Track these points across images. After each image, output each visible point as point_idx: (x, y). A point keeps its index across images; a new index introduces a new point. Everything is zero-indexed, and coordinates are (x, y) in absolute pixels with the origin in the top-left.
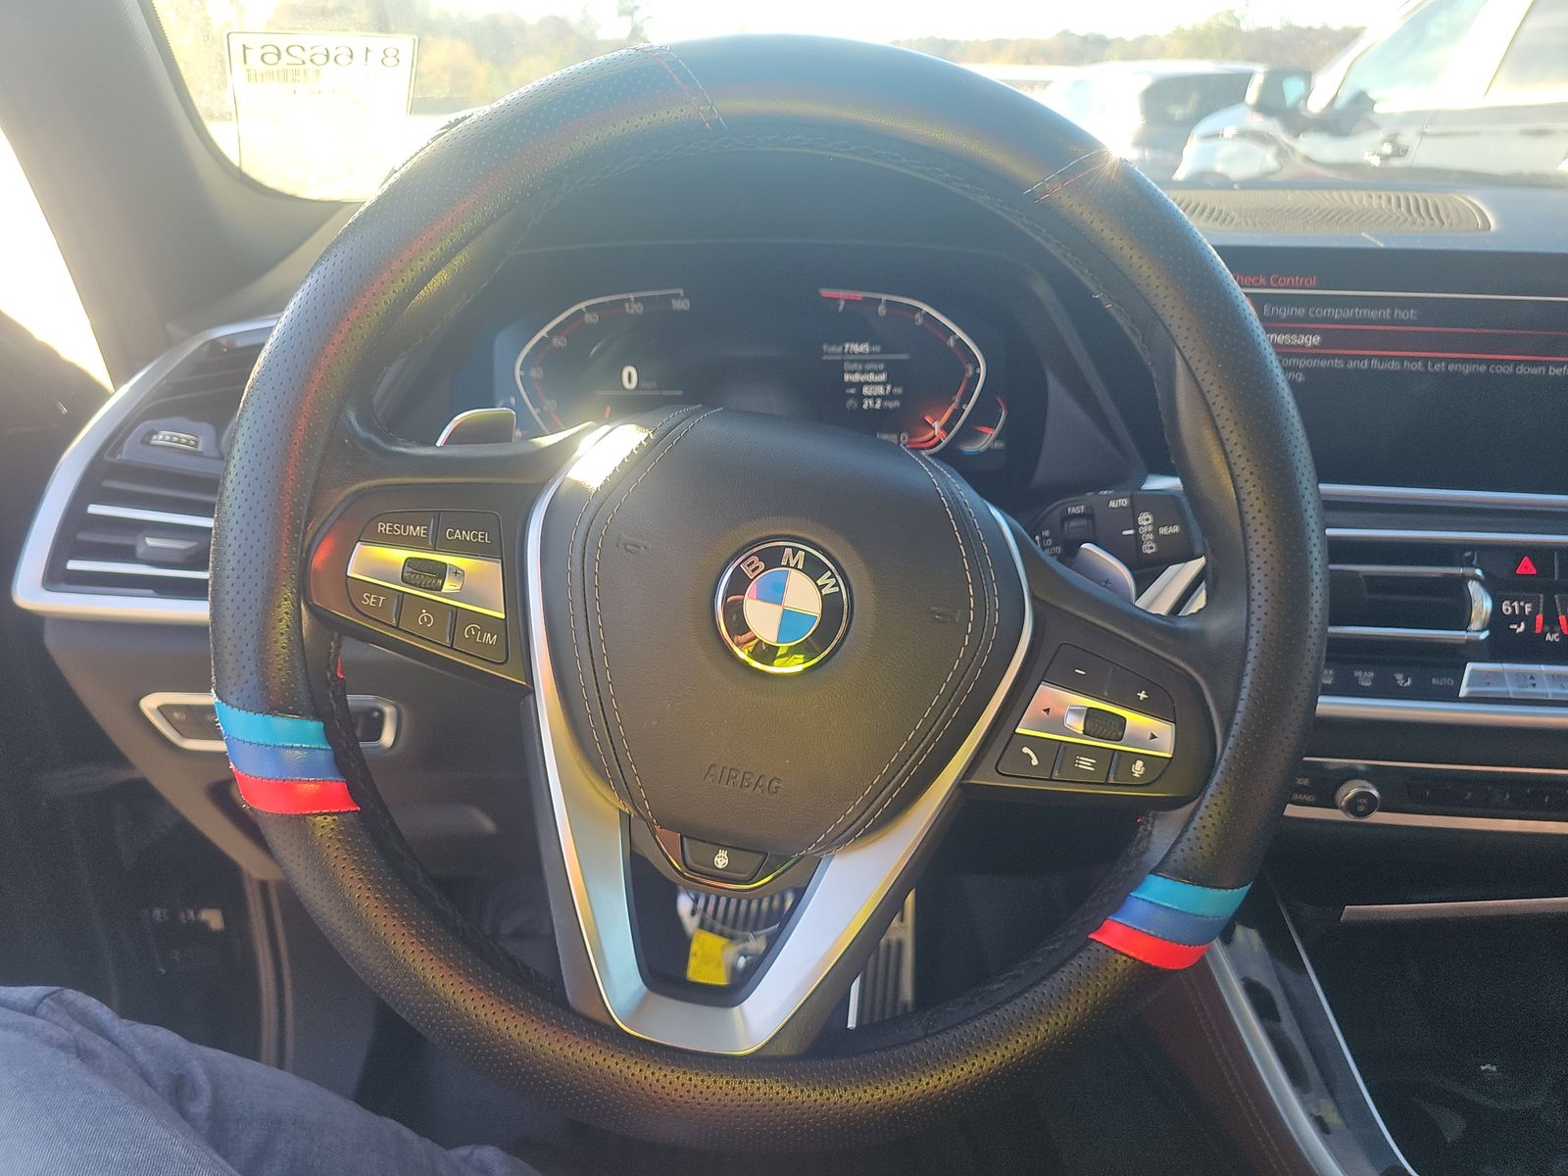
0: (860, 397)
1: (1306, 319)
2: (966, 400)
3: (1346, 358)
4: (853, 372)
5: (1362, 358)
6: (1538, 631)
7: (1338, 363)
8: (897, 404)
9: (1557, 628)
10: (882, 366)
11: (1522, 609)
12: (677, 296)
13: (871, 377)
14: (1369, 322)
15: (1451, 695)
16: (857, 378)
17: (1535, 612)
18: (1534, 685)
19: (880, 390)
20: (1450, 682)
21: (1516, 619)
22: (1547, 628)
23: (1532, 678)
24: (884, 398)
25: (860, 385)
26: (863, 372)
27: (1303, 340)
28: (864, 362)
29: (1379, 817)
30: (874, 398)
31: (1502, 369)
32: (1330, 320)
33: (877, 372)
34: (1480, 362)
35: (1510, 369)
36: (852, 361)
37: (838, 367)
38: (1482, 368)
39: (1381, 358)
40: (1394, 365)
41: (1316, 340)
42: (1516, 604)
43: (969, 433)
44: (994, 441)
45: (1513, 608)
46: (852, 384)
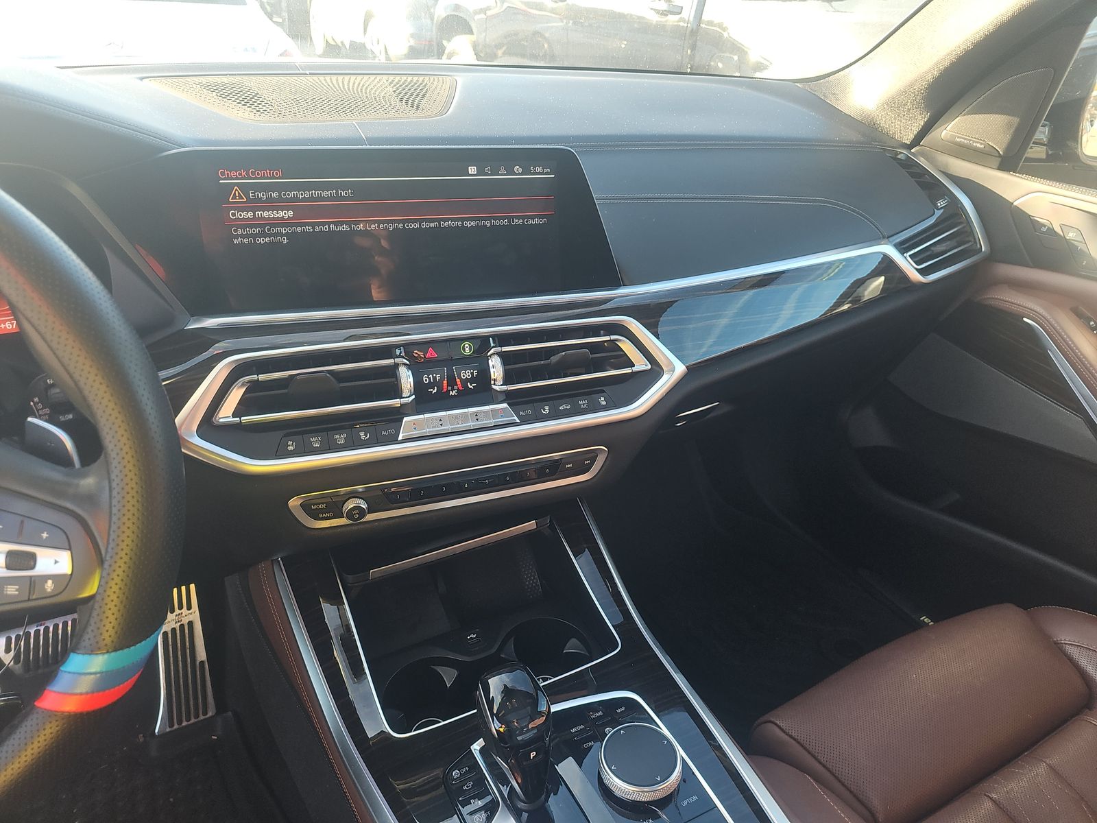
1: (280, 199)
3: (313, 225)
5: (323, 224)
6: (445, 390)
7: (309, 229)
9: (456, 387)
11: (435, 378)
14: (323, 199)
15: (393, 440)
17: (442, 379)
18: (441, 425)
20: (393, 431)
21: (431, 385)
22: (450, 388)
23: (440, 420)
27: (281, 214)
29: (370, 517)
31: (412, 226)
32: (296, 199)
34: (399, 222)
35: (418, 225)
38: (401, 226)
39: (337, 224)
40: (345, 228)
41: (290, 213)
42: (431, 376)
45: (430, 379)
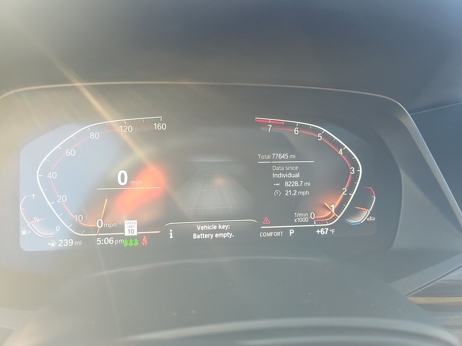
0: (283, 188)
2: (350, 190)
4: (278, 172)
8: (307, 192)
10: (297, 168)
12: (158, 121)
13: (290, 175)
16: (281, 175)
19: (296, 184)
24: (298, 189)
25: (283, 180)
26: (284, 172)
28: (284, 165)
30: (292, 189)
33: (293, 172)
36: (277, 165)
37: (268, 169)
43: (353, 212)
44: (369, 217)
46: (277, 180)
